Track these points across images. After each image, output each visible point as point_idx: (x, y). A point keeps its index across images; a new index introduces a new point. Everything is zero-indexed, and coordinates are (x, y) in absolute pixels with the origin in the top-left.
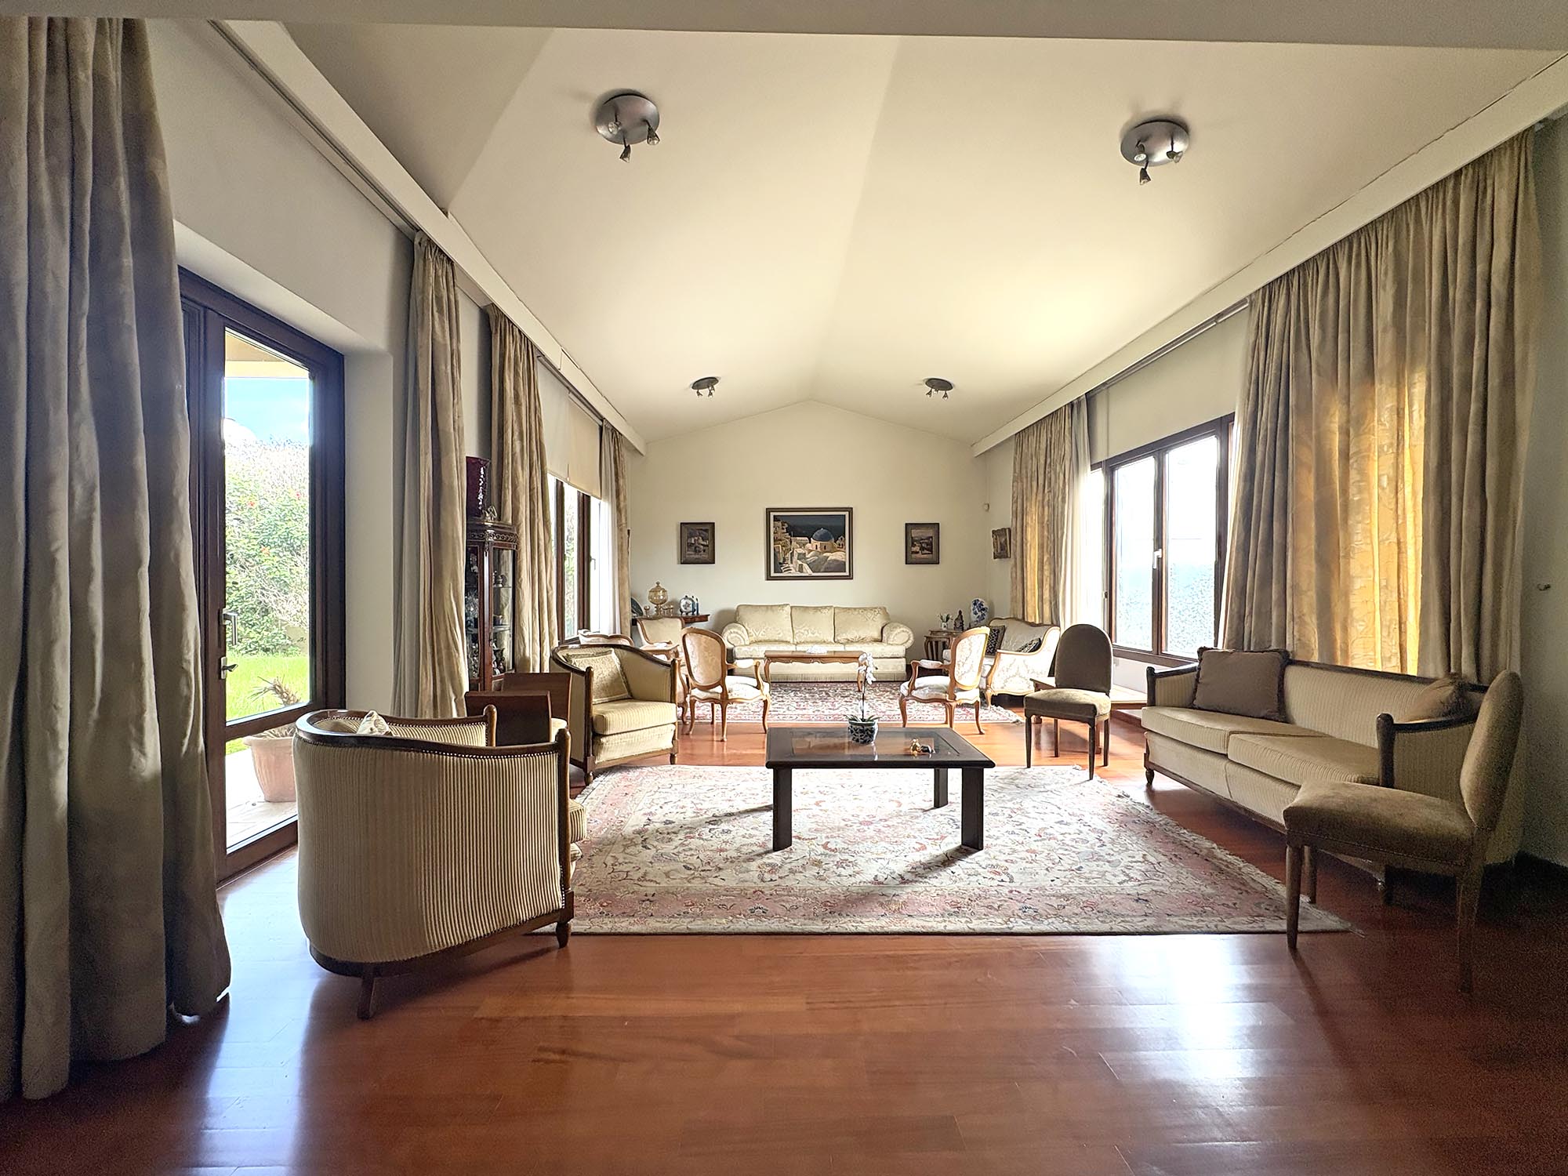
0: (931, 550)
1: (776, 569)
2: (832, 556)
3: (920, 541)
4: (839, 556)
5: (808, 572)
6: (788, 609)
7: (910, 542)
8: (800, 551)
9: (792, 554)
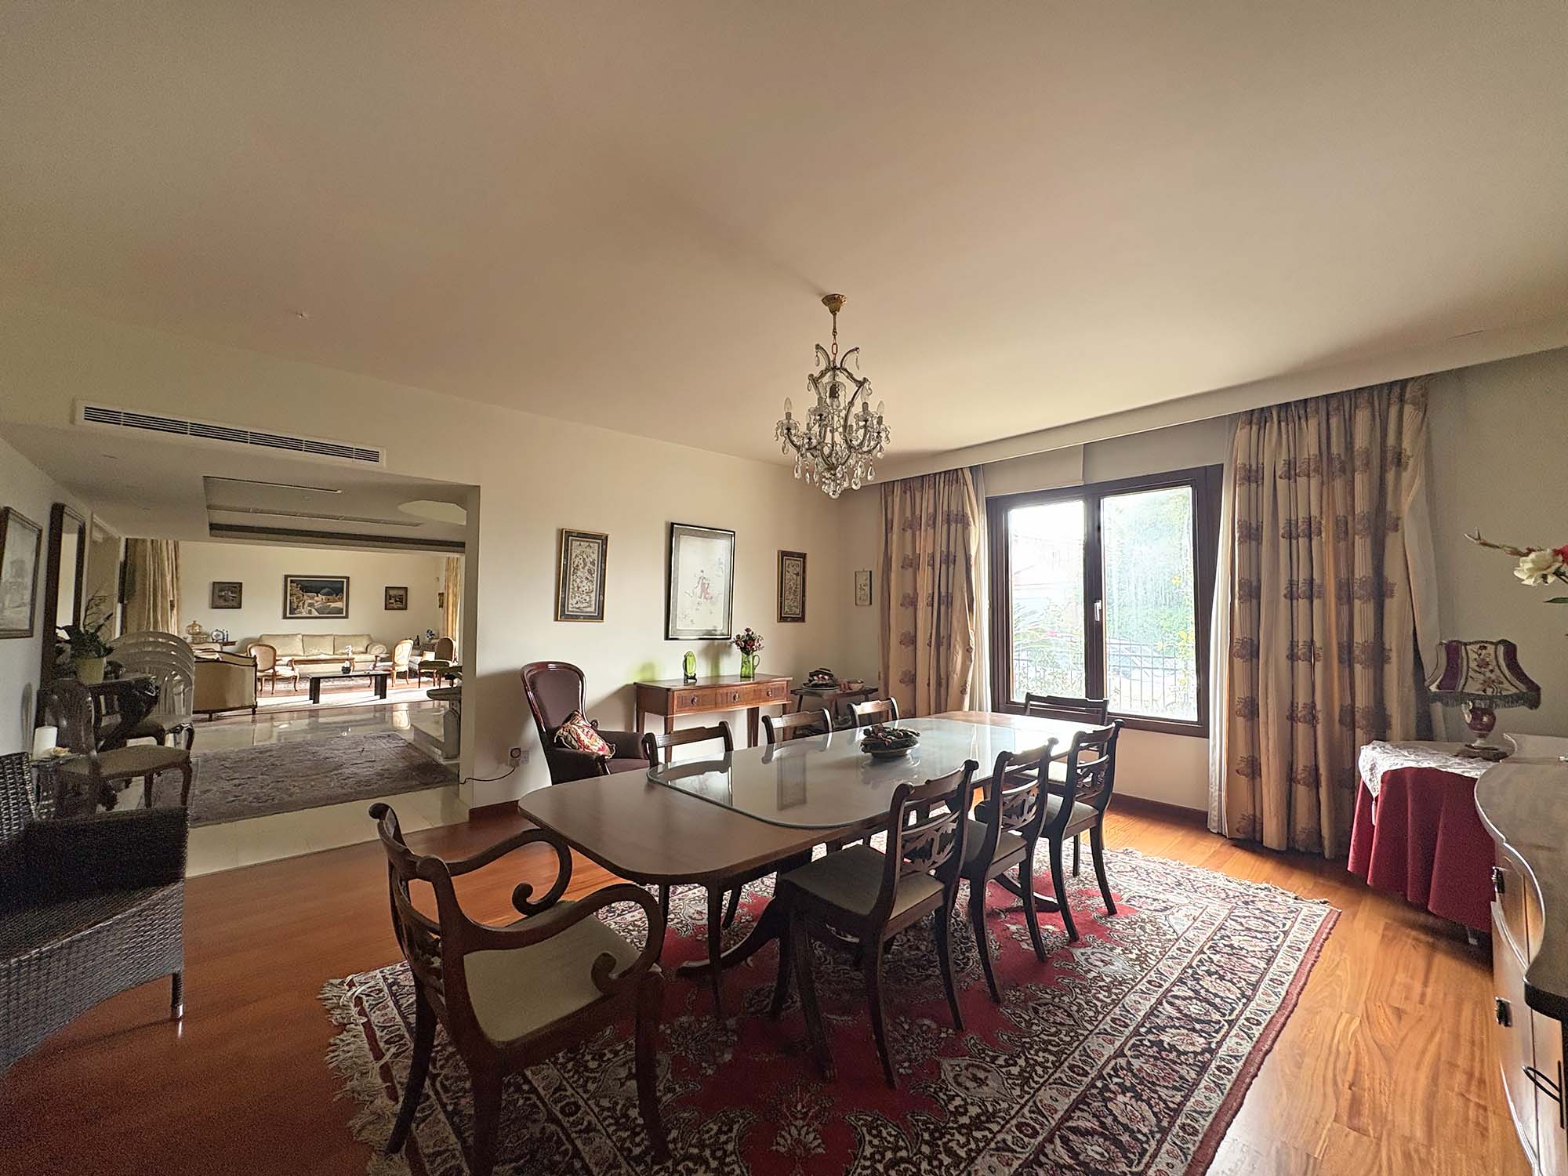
0: (402, 602)
1: (290, 612)
2: (333, 605)
3: (395, 597)
4: (339, 605)
5: (315, 613)
6: (300, 636)
7: (388, 597)
8: (310, 601)
9: (304, 604)
